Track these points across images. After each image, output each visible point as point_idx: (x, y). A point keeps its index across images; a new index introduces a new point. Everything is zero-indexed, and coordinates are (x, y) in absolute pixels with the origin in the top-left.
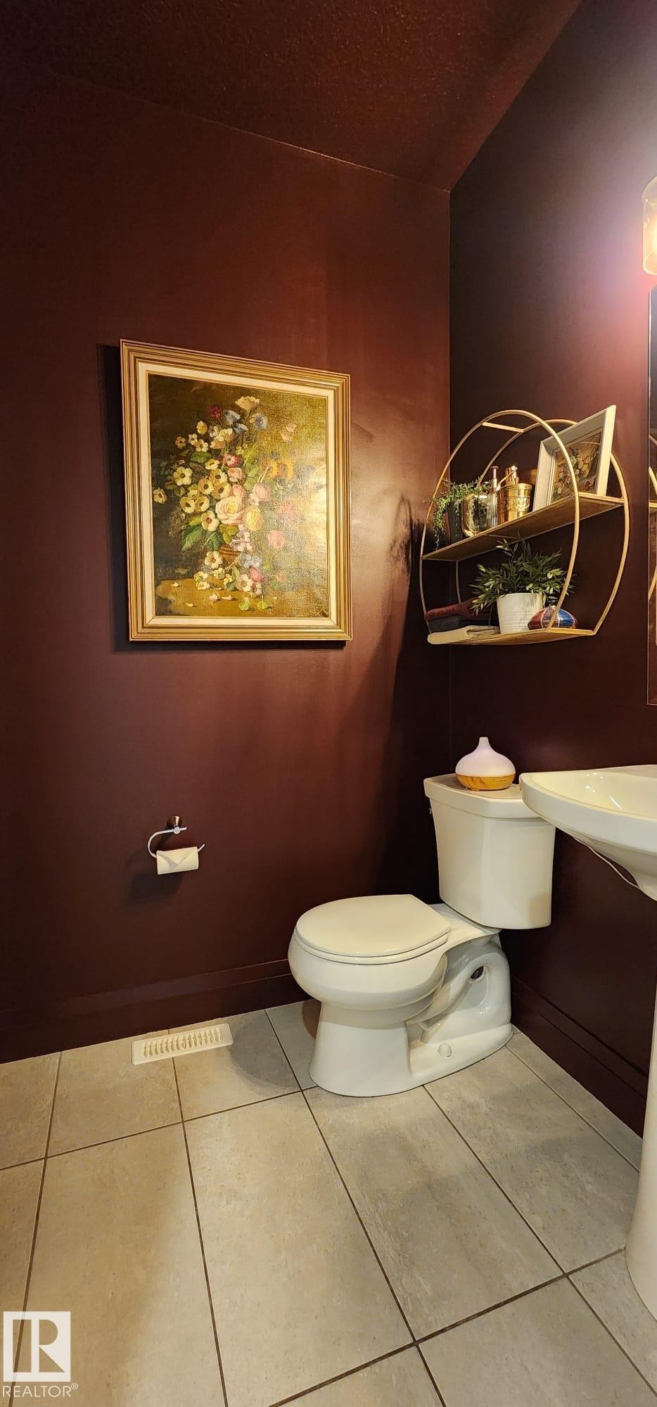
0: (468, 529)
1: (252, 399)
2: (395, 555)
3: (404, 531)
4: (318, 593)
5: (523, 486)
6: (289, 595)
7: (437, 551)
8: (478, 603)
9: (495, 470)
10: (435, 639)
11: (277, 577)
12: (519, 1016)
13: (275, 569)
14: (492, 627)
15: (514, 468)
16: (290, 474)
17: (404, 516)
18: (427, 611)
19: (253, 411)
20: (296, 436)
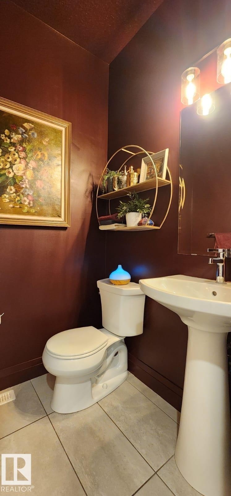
0: (115, 188)
1: (31, 124)
2: (87, 195)
3: (90, 187)
4: (57, 208)
5: (136, 174)
6: (45, 207)
7: (103, 195)
8: (120, 215)
9: (125, 167)
10: (102, 228)
11: (40, 200)
12: (131, 368)
13: (39, 196)
14: (123, 224)
15: (132, 167)
16: (46, 158)
17: (91, 181)
18: (99, 217)
19: (31, 130)
20: (49, 143)
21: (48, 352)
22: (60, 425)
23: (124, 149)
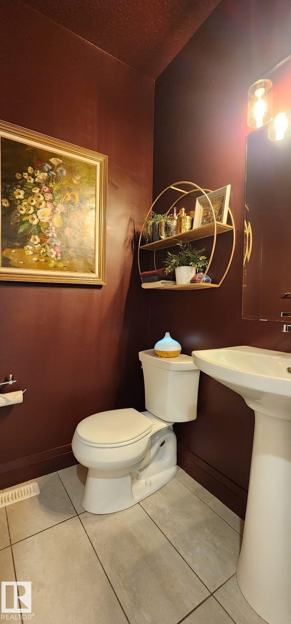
0: (162, 235)
1: (58, 160)
2: (127, 245)
3: (131, 234)
4: (90, 261)
5: (188, 217)
6: (75, 261)
7: (147, 245)
8: (168, 270)
9: (175, 209)
10: (145, 286)
11: (69, 252)
12: (181, 462)
13: (68, 247)
14: (172, 281)
15: (183, 209)
16: (77, 200)
17: (131, 227)
18: (141, 273)
19: (59, 166)
20: (80, 181)
21: (78, 438)
22: (93, 527)
23: (174, 186)
